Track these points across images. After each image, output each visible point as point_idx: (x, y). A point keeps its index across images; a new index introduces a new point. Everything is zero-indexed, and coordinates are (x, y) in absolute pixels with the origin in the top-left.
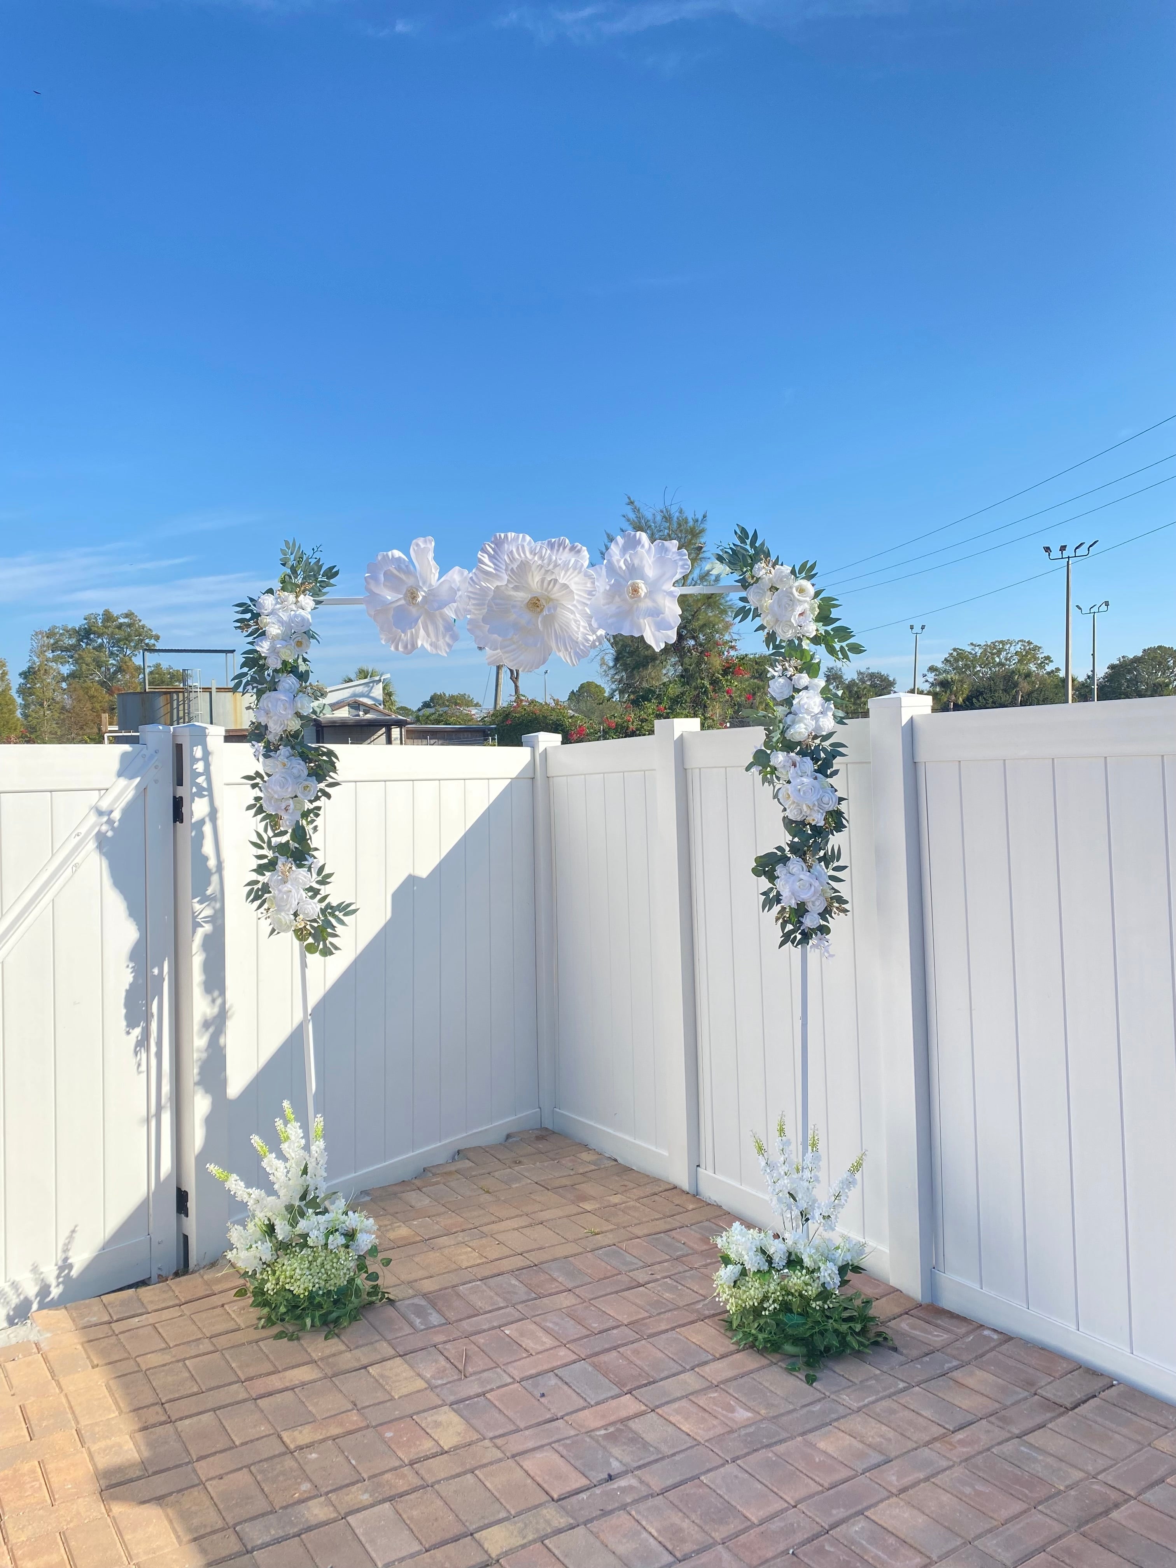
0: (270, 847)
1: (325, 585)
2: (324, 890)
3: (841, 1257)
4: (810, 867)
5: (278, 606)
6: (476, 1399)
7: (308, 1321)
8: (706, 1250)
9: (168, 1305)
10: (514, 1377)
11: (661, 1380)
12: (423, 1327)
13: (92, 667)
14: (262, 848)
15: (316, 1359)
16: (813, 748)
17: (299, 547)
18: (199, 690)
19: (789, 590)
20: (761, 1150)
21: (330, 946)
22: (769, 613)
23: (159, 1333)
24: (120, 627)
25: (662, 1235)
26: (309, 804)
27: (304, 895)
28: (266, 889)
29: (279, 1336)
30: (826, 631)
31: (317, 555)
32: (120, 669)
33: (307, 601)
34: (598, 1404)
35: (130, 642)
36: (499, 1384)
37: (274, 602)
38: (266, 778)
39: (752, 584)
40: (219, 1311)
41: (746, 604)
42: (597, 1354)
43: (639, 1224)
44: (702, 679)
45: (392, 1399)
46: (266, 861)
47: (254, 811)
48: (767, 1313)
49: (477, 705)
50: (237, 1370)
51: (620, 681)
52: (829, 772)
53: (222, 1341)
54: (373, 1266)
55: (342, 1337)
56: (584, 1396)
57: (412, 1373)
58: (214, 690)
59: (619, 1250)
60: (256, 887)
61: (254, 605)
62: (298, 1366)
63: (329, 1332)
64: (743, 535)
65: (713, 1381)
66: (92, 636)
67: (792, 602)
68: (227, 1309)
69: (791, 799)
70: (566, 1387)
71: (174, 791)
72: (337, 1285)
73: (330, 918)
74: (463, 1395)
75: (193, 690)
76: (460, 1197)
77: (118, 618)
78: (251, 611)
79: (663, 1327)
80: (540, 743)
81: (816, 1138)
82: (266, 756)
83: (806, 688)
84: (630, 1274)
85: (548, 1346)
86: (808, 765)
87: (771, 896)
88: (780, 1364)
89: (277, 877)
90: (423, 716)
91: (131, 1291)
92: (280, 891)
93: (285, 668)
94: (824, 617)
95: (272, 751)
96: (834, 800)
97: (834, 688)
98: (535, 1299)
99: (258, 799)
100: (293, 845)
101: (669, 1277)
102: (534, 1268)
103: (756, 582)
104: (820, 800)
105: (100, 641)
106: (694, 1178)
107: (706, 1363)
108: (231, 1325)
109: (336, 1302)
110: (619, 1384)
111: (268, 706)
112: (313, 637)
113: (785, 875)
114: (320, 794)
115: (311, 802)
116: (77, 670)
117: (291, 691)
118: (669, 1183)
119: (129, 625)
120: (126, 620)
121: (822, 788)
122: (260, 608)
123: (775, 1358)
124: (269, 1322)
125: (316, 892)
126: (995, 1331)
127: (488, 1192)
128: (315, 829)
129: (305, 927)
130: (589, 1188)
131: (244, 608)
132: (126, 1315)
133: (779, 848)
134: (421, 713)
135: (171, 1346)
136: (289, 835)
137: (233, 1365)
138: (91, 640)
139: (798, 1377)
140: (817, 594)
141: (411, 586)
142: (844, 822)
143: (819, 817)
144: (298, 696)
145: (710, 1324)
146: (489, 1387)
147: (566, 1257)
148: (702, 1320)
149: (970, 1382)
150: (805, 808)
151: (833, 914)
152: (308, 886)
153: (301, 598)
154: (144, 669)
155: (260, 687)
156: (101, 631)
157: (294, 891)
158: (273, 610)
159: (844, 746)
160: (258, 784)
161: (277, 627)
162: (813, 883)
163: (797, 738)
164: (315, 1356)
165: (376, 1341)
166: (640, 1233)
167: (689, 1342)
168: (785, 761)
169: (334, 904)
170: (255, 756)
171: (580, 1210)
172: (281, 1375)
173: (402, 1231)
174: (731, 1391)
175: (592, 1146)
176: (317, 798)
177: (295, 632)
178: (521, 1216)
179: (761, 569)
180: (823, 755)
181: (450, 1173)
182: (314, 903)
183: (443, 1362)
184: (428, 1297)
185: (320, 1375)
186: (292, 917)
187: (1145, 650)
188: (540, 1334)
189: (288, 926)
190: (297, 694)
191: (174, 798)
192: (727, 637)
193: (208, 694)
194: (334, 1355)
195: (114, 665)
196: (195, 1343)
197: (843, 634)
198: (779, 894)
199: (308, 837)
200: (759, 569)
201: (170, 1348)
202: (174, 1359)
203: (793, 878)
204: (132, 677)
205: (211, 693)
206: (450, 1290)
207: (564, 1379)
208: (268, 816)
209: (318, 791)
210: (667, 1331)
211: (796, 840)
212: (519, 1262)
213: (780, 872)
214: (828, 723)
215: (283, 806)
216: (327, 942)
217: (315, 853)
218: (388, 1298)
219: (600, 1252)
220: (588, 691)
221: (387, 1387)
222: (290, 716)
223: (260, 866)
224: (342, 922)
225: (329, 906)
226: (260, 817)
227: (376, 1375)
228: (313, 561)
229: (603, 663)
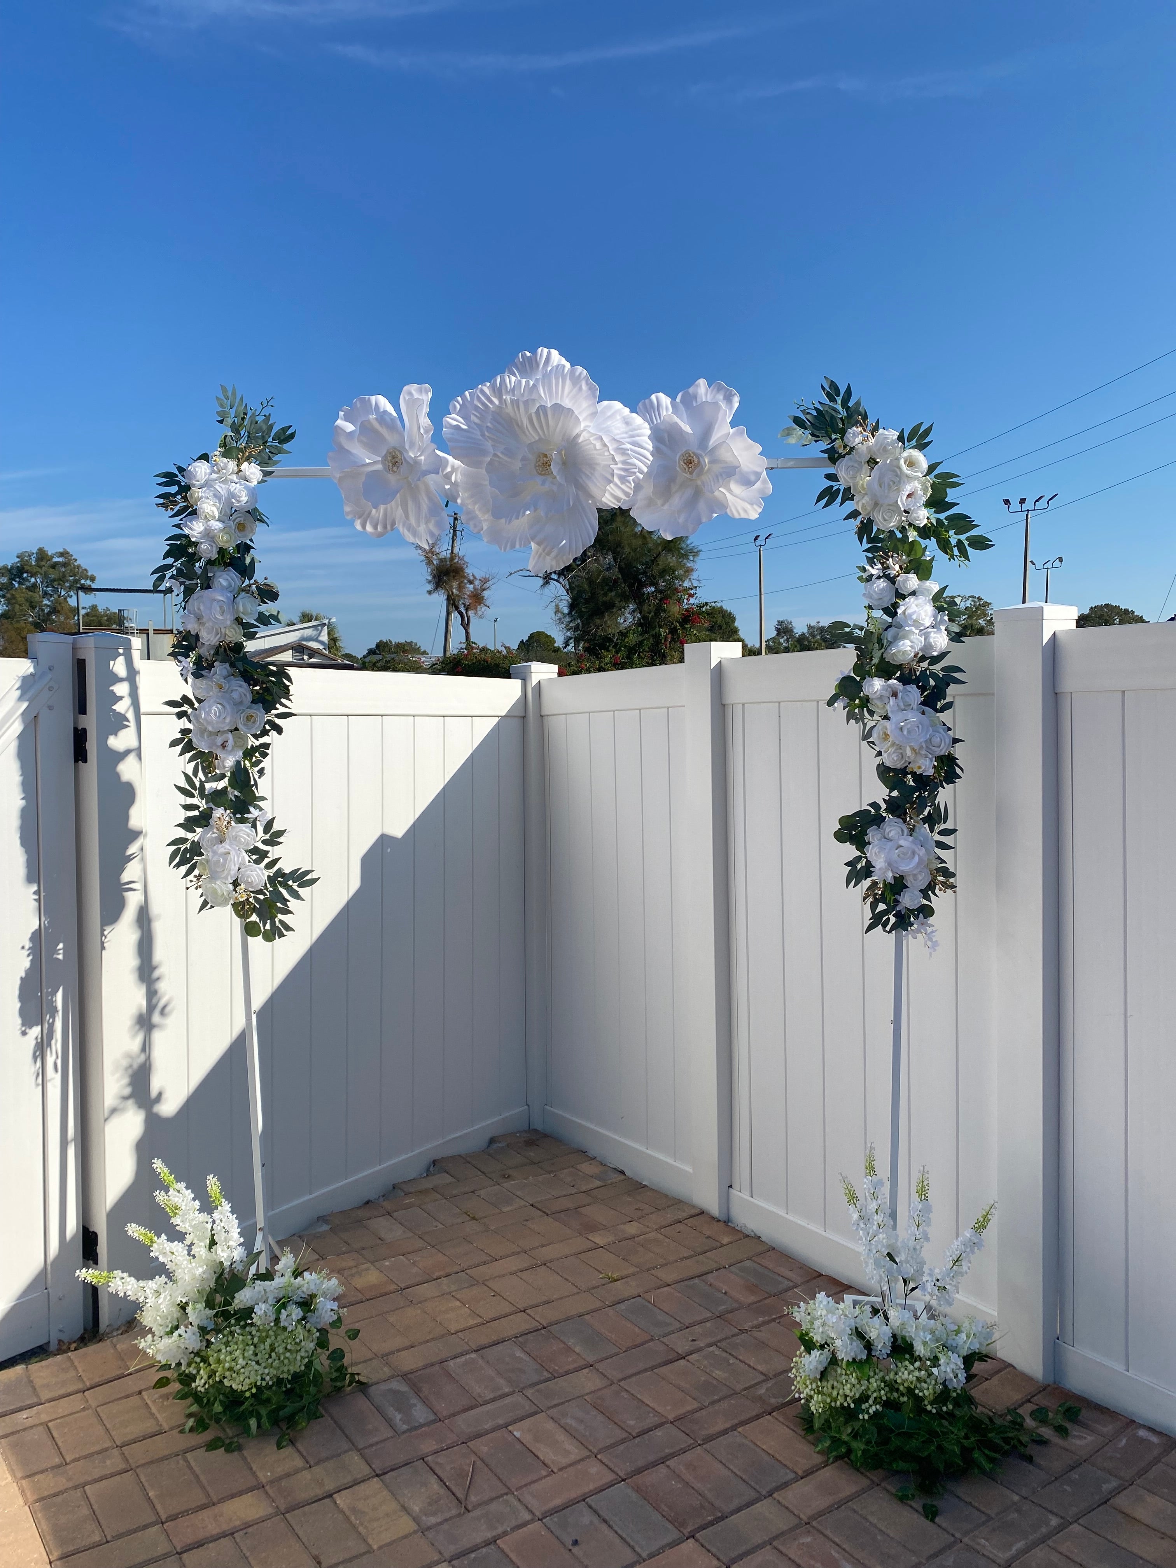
0: (202, 795)
1: (276, 452)
2: (274, 852)
3: (966, 1343)
4: (912, 831)
5: (214, 476)
6: (484, 1550)
7: (253, 1422)
8: (755, 1303)
9: (69, 1391)
10: (534, 1511)
11: (733, 1513)
12: (405, 1427)
13: (25, 608)
14: (193, 796)
15: (264, 1481)
16: (918, 673)
17: (242, 399)
18: (135, 631)
19: (895, 463)
20: (852, 1198)
21: (280, 926)
22: (866, 494)
23: (53, 1438)
24: (54, 566)
25: (696, 1281)
26: (253, 740)
27: (247, 858)
28: (196, 849)
29: (212, 1446)
30: (938, 520)
31: (266, 412)
32: (54, 610)
33: (253, 471)
34: (651, 1556)
35: (64, 582)
36: (514, 1523)
37: (208, 471)
38: (196, 705)
39: (844, 456)
40: (135, 1400)
41: (833, 484)
42: (639, 1471)
43: (666, 1265)
44: (660, 627)
45: (370, 1551)
46: (196, 813)
47: (179, 748)
48: (866, 1417)
49: (424, 653)
50: (156, 1502)
51: (576, 629)
52: (939, 705)
53: (137, 1453)
54: (336, 1341)
55: (299, 1445)
56: (632, 1543)
57: (394, 1506)
58: (151, 632)
59: (647, 1304)
60: (183, 847)
61: (183, 476)
62: (240, 1493)
63: (282, 1437)
64: (832, 391)
65: (802, 1516)
66: (25, 575)
67: (897, 478)
68: (146, 1397)
69: (891, 739)
70: (604, 1527)
71: (76, 721)
72: (292, 1372)
73: (281, 889)
74: (466, 1543)
75: (130, 631)
76: (440, 1226)
77: (53, 557)
78: (178, 483)
79: (720, 1426)
80: (533, 675)
81: (925, 1183)
82: (197, 675)
83: (913, 593)
84: (665, 1340)
85: (573, 1457)
86: (914, 695)
87: (859, 867)
88: (883, 1484)
89: (212, 834)
90: (370, 662)
91: (19, 1369)
92: (215, 852)
93: (222, 559)
94: (937, 502)
95: (205, 668)
96: (947, 740)
97: (784, 641)
98: (548, 1380)
99: (185, 732)
100: (234, 793)
101: (714, 1344)
102: (543, 1331)
103: (849, 453)
104: (929, 741)
105: (33, 580)
106: (726, 1200)
107: (786, 1485)
108: (149, 1426)
109: (288, 1392)
110: (677, 1522)
111: (199, 609)
112: (262, 521)
113: (880, 840)
114: (268, 727)
115: (256, 737)
116: (9, 610)
117: (231, 589)
118: (694, 1207)
119: (64, 565)
120: (60, 559)
121: (932, 726)
122: (190, 479)
123: (876, 1475)
124: (201, 1425)
125: (263, 855)
126: (1151, 1429)
127: (474, 1218)
128: (261, 772)
129: (247, 899)
130: (597, 1213)
131: (170, 478)
132: (12, 1408)
133: (874, 805)
134: (367, 660)
135: (68, 1460)
136: (226, 779)
137: (151, 1494)
138: (23, 579)
139: (911, 1507)
140: (931, 468)
141: (394, 448)
142: (958, 770)
143: (928, 763)
144: (240, 596)
145: (781, 1419)
146: (500, 1530)
147: (581, 1315)
148: (770, 1414)
149: (1140, 1513)
150: (909, 752)
151: (937, 891)
152: (252, 847)
153: (245, 466)
154: (78, 610)
155: (187, 582)
156: (35, 570)
157: (232, 853)
158: (207, 482)
159: (961, 671)
160: (186, 712)
161: (212, 503)
162: (917, 850)
163: (900, 659)
164: (264, 1476)
165: (346, 1452)
166: (670, 1278)
167: (758, 1450)
168: (882, 689)
169: (287, 871)
170: (182, 675)
171: (590, 1245)
172: (216, 1509)
173: (371, 1277)
174: (828, 1533)
175: (591, 1153)
176: (265, 733)
177: (236, 511)
178: (519, 1253)
179: (856, 436)
180: (932, 682)
181: (424, 1192)
182: (260, 869)
183: (435, 1486)
184: (409, 1379)
185: (270, 1510)
186: (231, 887)
187: (1091, 608)
188: (561, 1437)
189: (226, 898)
190: (238, 594)
191: (76, 729)
192: (686, 584)
193: (145, 635)
194: (288, 1475)
195: (48, 606)
196: (100, 1456)
197: (962, 523)
198: (869, 865)
199: (252, 783)
200: (855, 435)
201: (66, 1464)
202: (70, 1485)
203: (890, 844)
204: (67, 618)
205: (148, 634)
206: (437, 1367)
207: (601, 1513)
208: (199, 755)
209: (266, 724)
210: (725, 1432)
211: (895, 793)
212: (521, 1323)
213: (873, 836)
214: (940, 641)
215: (219, 740)
216: (276, 919)
217: (260, 803)
218: (359, 1382)
219: (622, 1306)
220: (538, 641)
221: (361, 1529)
222: (229, 623)
223: (188, 819)
224: (297, 896)
225: (279, 873)
226: (188, 755)
227: (346, 1509)
228: (260, 419)
229: (557, 610)
